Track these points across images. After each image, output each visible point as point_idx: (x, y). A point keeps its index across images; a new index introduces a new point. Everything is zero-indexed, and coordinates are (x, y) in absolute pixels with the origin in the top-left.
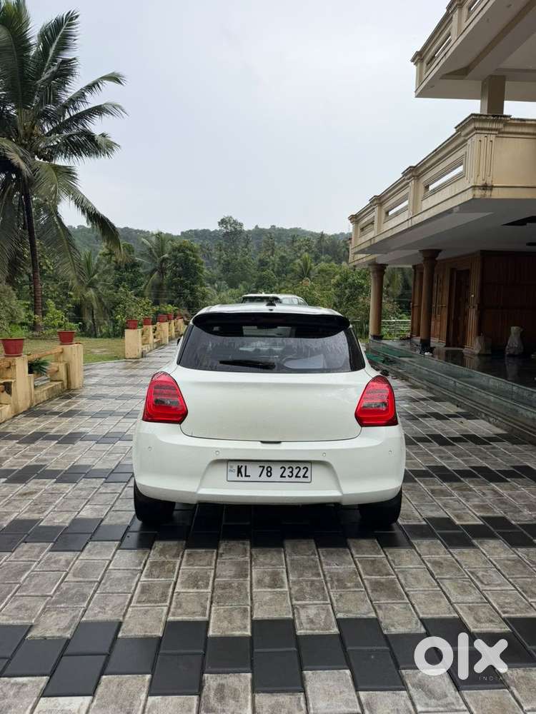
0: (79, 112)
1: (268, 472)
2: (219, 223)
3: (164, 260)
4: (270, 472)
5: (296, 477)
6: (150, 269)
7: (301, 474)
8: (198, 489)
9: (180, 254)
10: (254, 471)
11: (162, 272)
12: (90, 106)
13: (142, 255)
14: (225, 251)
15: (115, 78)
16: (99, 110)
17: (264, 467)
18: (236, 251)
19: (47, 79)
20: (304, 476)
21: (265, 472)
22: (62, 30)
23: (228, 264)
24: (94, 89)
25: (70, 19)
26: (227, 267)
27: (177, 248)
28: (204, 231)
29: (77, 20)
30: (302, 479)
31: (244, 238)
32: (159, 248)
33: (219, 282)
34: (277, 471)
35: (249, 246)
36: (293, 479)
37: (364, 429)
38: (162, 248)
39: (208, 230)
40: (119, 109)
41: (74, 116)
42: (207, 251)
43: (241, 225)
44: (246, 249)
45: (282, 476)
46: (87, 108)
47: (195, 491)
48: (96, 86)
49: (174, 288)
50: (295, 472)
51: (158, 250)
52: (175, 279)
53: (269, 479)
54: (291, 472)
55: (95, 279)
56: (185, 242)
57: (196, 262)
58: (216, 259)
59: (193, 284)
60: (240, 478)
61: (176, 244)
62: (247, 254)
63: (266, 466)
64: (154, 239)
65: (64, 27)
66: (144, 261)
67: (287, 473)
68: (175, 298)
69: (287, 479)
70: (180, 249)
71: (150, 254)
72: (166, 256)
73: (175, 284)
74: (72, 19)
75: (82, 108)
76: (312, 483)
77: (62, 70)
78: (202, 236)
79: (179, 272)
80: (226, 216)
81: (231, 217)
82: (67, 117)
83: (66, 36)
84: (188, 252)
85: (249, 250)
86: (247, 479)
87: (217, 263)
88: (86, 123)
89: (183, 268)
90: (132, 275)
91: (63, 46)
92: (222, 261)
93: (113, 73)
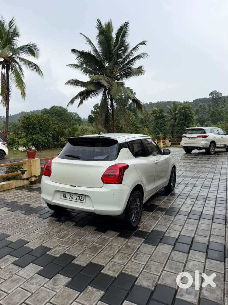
0: (131, 59)
1: (72, 197)
2: (210, 95)
3: (176, 114)
4: (73, 197)
5: (81, 200)
6: (170, 118)
7: (82, 200)
8: (52, 200)
9: (183, 111)
10: (68, 196)
11: (175, 119)
12: (135, 56)
13: (167, 113)
14: (212, 107)
15: (143, 43)
16: (138, 57)
17: (71, 195)
18: (218, 106)
19: (116, 50)
20: (83, 201)
21: (71, 197)
22: (123, 30)
23: (213, 112)
24: (136, 49)
25: (126, 25)
26: (213, 114)
27: (181, 108)
28: (204, 99)
29: (128, 25)
30: (82, 202)
31: (222, 100)
32: (175, 109)
33: (207, 122)
34: (75, 197)
35: (225, 103)
36: (80, 201)
37: (104, 184)
38: (176, 108)
39: (206, 98)
40: (146, 55)
41: (129, 61)
42: (204, 108)
43: (221, 94)
44: (223, 105)
45: (76, 199)
46: (134, 57)
47: (51, 200)
48: (137, 48)
49: (179, 126)
50: (80, 198)
51: (174, 110)
52: (180, 122)
53: (72, 200)
54: (79, 198)
55: (147, 124)
56: (185, 105)
57: (190, 113)
58: (207, 111)
59: (189, 123)
60: (64, 198)
61: (181, 106)
62: (224, 108)
63: (72, 194)
64: (172, 105)
65: (124, 28)
66: (168, 115)
67: (78, 198)
68: (180, 130)
69: (78, 201)
70: (184, 108)
71: (170, 112)
72: (177, 112)
73: (180, 124)
74: (127, 25)
75: (132, 57)
76: (86, 203)
77: (121, 45)
78: (203, 101)
79: (182, 118)
80: (213, 91)
81: (216, 91)
82: (126, 62)
83: (125, 32)
84: (186, 109)
85: (225, 106)
86: (66, 199)
87: (208, 113)
88: (132, 63)
89: (184, 116)
90: (162, 121)
91: (124, 36)
92: (210, 112)
93: (143, 41)
